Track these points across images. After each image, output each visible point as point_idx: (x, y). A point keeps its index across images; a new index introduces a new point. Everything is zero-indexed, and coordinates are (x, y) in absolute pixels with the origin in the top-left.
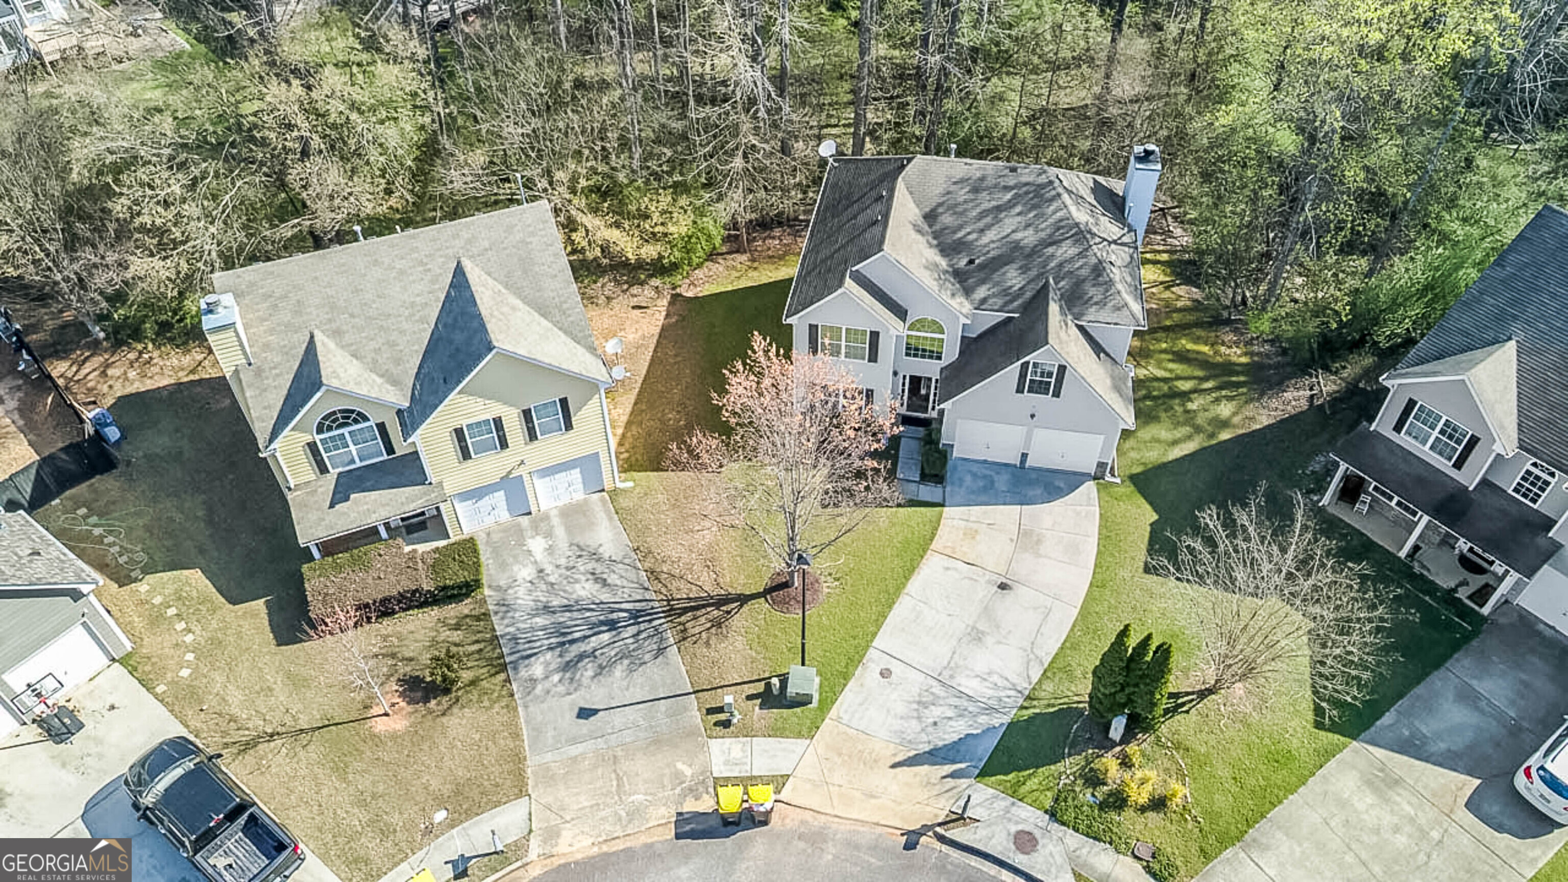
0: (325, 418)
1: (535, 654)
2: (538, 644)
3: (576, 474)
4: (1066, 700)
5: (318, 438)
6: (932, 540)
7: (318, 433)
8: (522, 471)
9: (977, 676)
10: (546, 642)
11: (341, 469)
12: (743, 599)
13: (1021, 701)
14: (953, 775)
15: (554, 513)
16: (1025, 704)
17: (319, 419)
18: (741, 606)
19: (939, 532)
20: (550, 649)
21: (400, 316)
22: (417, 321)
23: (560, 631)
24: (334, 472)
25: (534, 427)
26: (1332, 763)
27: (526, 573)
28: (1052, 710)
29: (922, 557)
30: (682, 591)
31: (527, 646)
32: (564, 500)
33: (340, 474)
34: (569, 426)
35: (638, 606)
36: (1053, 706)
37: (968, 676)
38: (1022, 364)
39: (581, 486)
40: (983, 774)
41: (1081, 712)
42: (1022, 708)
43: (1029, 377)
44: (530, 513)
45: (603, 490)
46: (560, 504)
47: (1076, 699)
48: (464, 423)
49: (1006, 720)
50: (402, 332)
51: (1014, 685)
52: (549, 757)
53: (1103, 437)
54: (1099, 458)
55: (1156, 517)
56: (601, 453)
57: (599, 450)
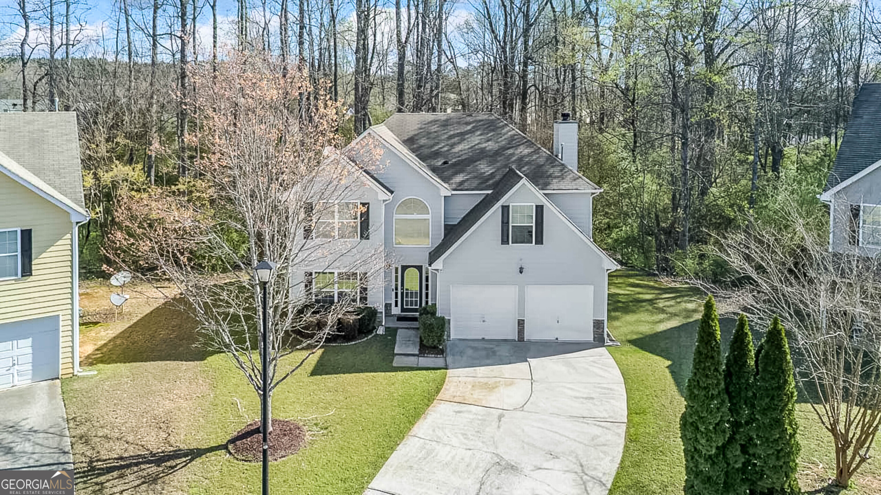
3: (24, 347)
6: (437, 393)
12: (197, 454)
18: (192, 460)
19: (444, 388)
29: (428, 406)
34: (27, 271)
38: (503, 207)
39: (29, 367)
43: (511, 224)
45: (57, 378)
53: (592, 287)
54: (594, 317)
55: (669, 363)
56: (61, 318)
57: (60, 313)
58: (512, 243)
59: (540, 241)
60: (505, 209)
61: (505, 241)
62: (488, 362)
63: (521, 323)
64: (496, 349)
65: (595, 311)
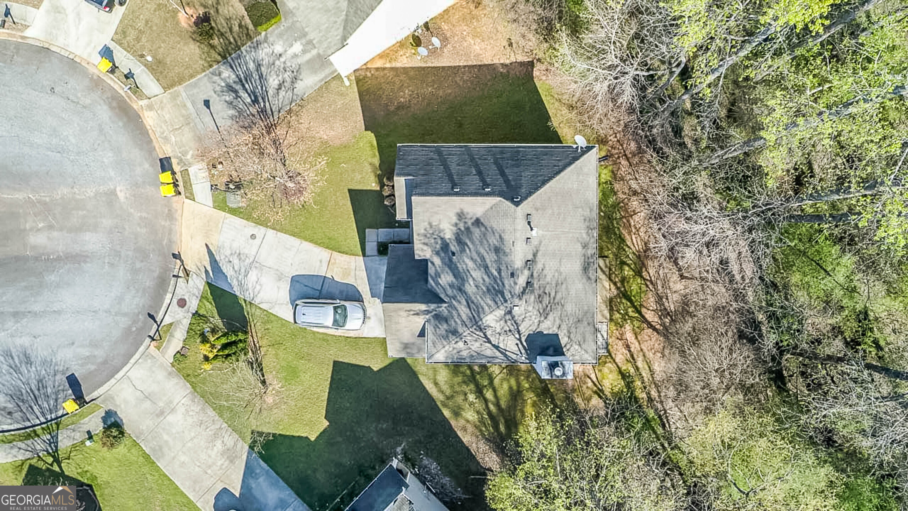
1: (234, 70)
2: (239, 69)
4: (251, 320)
6: (339, 252)
9: (258, 279)
10: (241, 73)
13: (248, 299)
14: (206, 271)
16: (247, 302)
20: (237, 76)
23: (248, 77)
27: (278, 48)
28: (246, 314)
29: (326, 248)
31: (237, 64)
35: (269, 111)
36: (248, 314)
37: (258, 275)
40: (209, 284)
42: (245, 301)
47: (253, 326)
49: (238, 293)
51: (256, 296)
52: (184, 94)
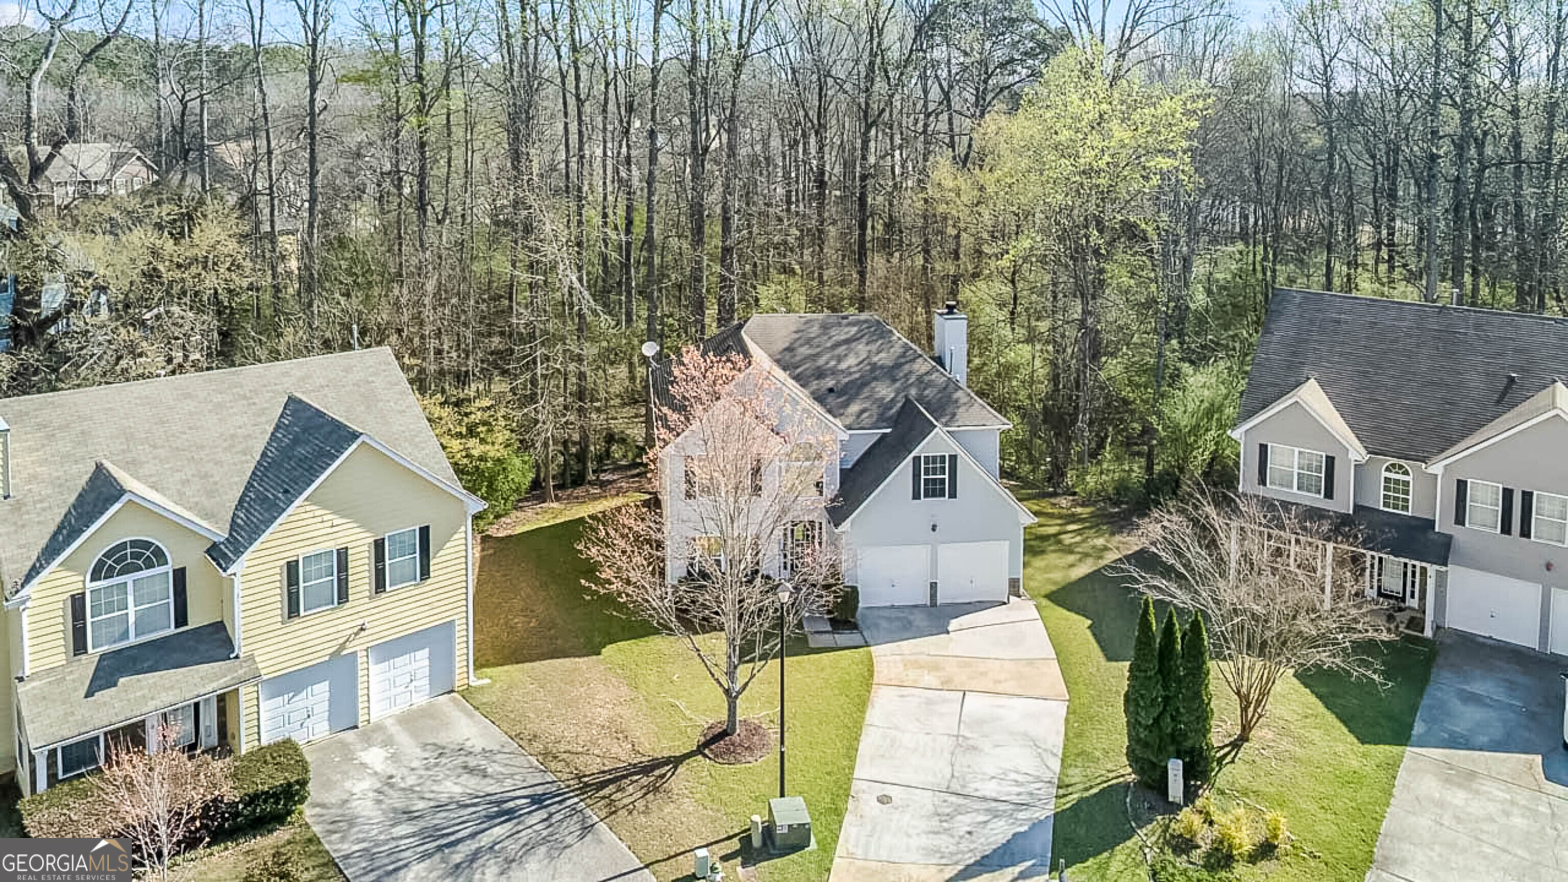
0: (108, 555)
1: (404, 866)
2: (408, 853)
3: (421, 659)
4: (1102, 779)
5: (91, 585)
6: (872, 676)
7: (92, 580)
8: (358, 646)
9: (993, 778)
10: (419, 849)
11: (105, 649)
12: (676, 761)
13: (1054, 791)
15: (389, 722)
16: (1061, 793)
17: (100, 556)
18: (676, 768)
19: (876, 669)
20: (426, 855)
21: (216, 447)
22: (237, 453)
23: (436, 834)
24: (94, 652)
25: (384, 569)
26: (1401, 773)
27: (362, 786)
28: (1095, 791)
29: (869, 692)
30: (592, 766)
32: (401, 707)
33: (103, 657)
34: (425, 573)
35: (539, 790)
36: (1093, 787)
37: (982, 780)
38: (914, 458)
39: (426, 681)
40: (1056, 867)
41: (1127, 785)
42: (1060, 797)
43: (923, 477)
44: (356, 727)
45: (452, 691)
46: (396, 711)
47: (1111, 775)
48: (301, 552)
49: (1049, 811)
50: (218, 463)
51: (1038, 777)
53: (1007, 543)
54: (1010, 573)
55: (1089, 622)
56: (457, 622)
57: (455, 617)
58: (925, 496)
59: (953, 495)
60: (917, 460)
61: (916, 496)
62: (906, 636)
63: (934, 586)
64: (911, 618)
65: (1012, 567)
